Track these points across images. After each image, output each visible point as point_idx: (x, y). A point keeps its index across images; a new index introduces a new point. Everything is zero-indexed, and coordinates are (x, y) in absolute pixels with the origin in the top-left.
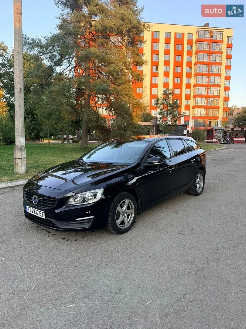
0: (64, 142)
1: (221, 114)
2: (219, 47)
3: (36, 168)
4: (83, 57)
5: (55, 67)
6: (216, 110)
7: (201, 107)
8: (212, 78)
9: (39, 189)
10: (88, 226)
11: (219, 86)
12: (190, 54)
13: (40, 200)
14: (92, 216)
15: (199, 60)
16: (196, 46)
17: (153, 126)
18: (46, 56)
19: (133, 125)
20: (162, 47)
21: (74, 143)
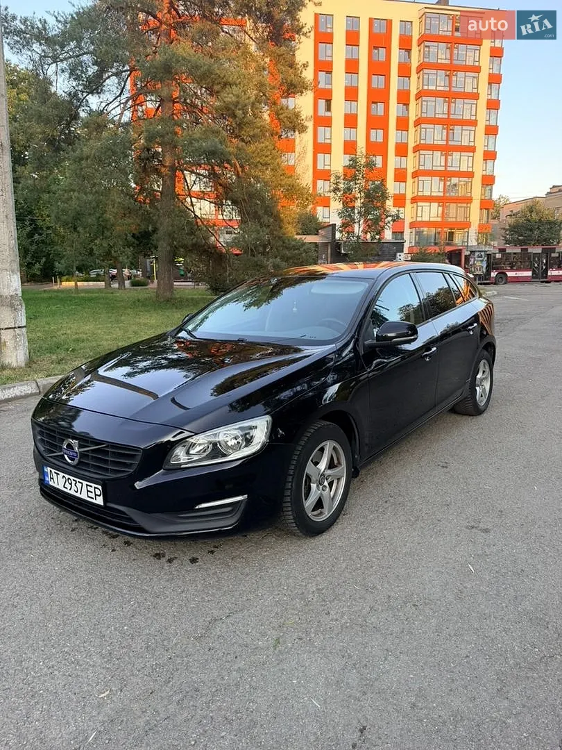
0: (110, 284)
1: (475, 215)
2: (472, 54)
3: (51, 351)
4: (156, 68)
5: (85, 94)
6: (465, 205)
7: (430, 199)
8: (455, 131)
9: (74, 418)
10: (230, 524)
11: (472, 149)
12: (404, 71)
13: (88, 451)
14: (242, 494)
15: (426, 87)
16: (420, 51)
17: (325, 244)
18: (61, 64)
19: (284, 243)
20: (339, 53)
21: (135, 287)
